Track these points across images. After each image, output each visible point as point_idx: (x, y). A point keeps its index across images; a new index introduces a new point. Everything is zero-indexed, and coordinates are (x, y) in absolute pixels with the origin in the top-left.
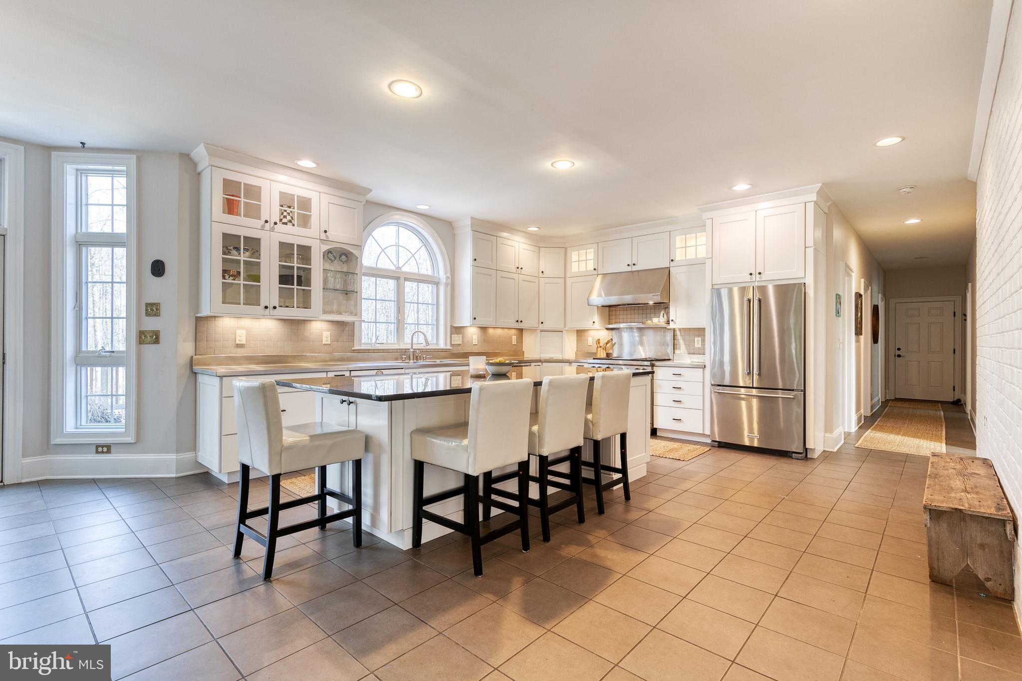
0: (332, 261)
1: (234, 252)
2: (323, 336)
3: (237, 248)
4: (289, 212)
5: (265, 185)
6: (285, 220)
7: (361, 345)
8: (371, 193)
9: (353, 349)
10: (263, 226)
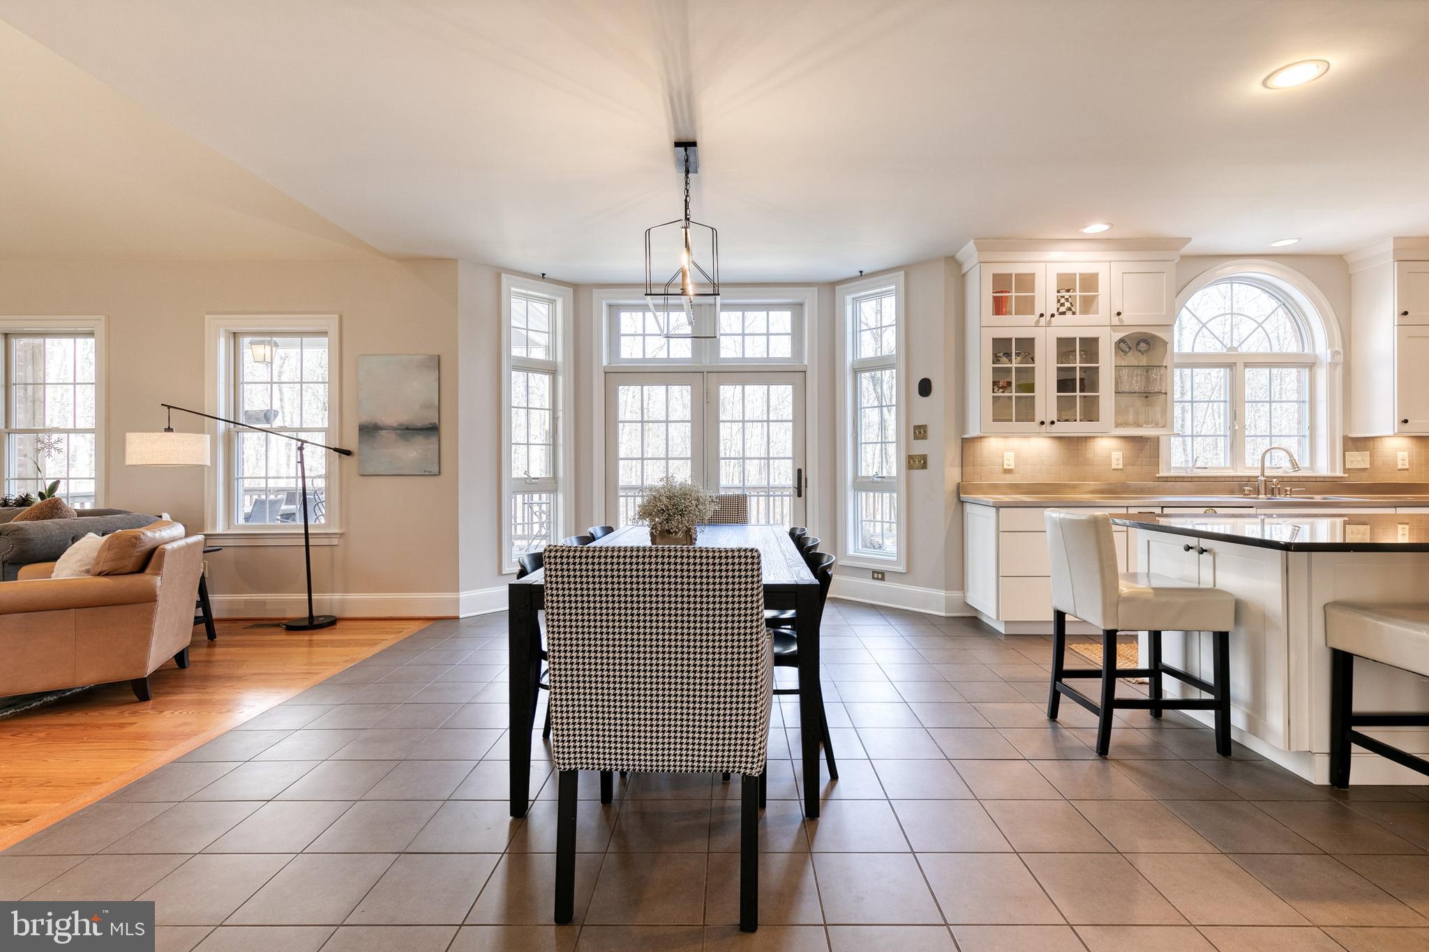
0: (1125, 353)
1: (1004, 359)
2: (1113, 458)
3: (1007, 353)
4: (1068, 297)
5: (1038, 270)
6: (1062, 309)
7: (1170, 470)
8: (1192, 242)
9: (1157, 475)
10: (1038, 322)
